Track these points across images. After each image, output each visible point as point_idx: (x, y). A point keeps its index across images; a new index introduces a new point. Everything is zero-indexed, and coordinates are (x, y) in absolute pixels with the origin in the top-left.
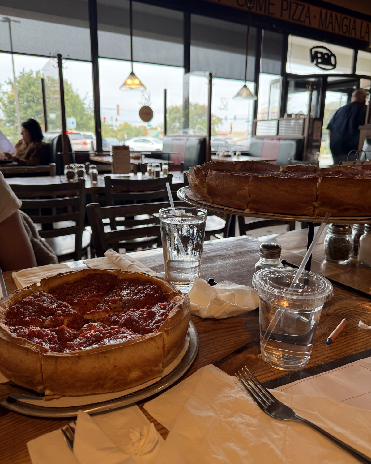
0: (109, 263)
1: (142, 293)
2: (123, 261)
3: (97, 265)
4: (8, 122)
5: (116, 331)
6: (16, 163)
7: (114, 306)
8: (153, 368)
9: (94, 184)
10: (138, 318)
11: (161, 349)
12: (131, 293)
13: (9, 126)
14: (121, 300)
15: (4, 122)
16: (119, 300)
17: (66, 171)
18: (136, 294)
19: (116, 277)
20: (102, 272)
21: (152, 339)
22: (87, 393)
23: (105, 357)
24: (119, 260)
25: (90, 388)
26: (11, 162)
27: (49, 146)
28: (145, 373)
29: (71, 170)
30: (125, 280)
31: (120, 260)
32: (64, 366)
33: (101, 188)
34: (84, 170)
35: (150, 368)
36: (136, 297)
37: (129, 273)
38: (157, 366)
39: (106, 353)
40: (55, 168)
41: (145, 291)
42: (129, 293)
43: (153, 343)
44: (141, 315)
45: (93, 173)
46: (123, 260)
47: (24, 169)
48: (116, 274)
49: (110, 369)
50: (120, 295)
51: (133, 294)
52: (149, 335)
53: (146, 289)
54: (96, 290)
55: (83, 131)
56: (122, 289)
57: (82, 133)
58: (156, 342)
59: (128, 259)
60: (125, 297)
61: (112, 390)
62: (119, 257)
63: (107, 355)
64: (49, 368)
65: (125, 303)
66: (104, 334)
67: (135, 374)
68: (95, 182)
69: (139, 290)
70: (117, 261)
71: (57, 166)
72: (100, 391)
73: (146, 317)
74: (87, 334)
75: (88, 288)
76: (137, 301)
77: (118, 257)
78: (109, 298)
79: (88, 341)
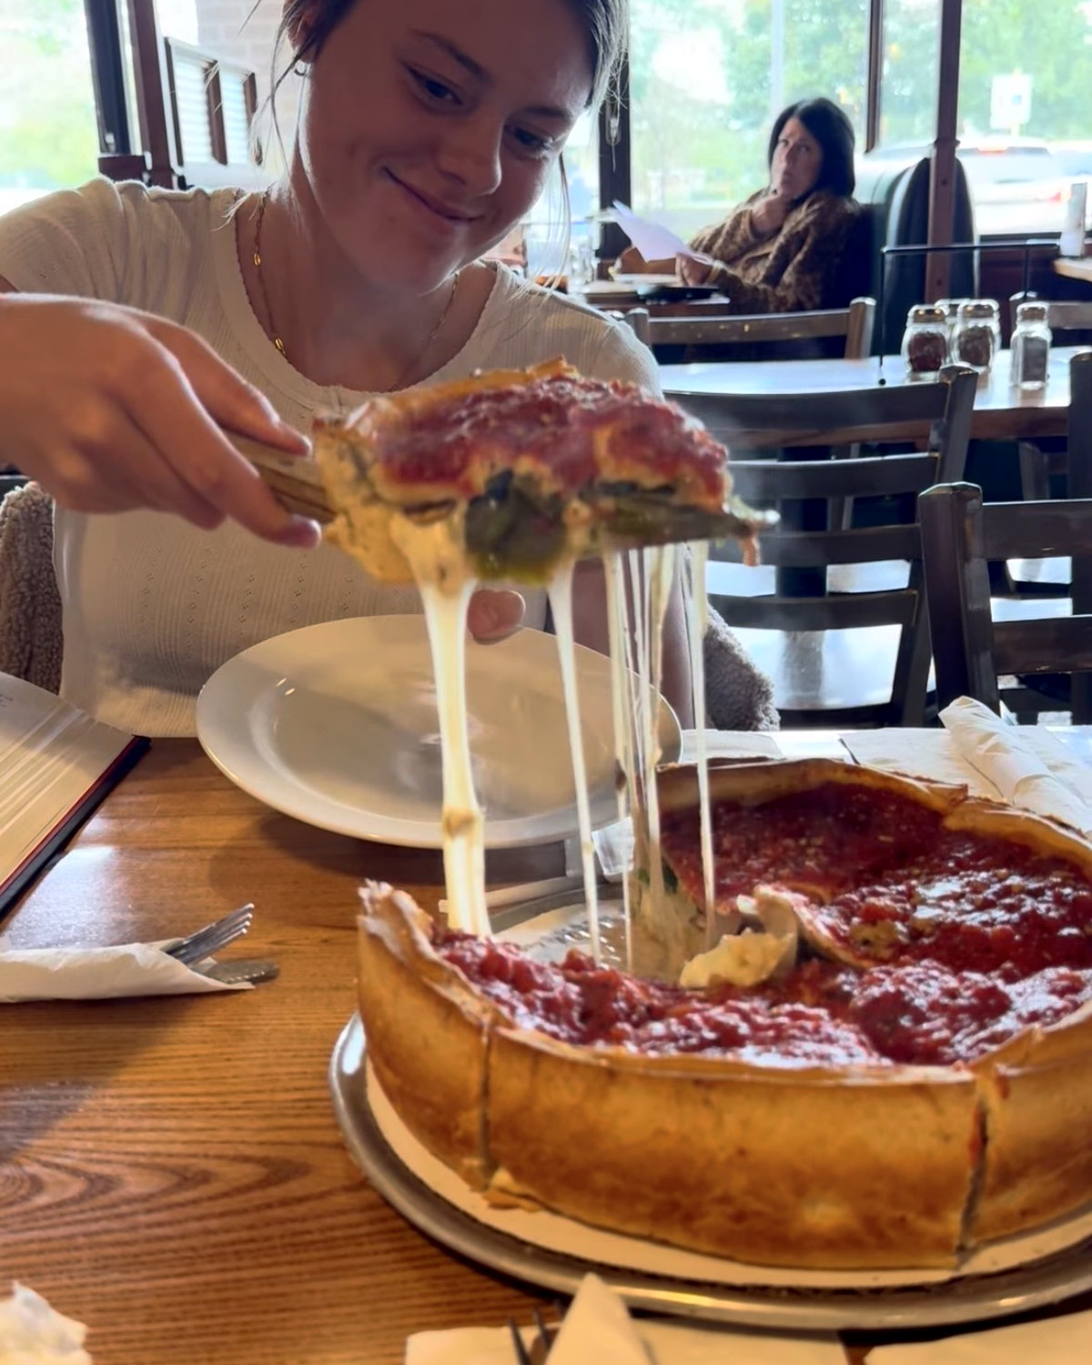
0: (947, 758)
1: (1010, 909)
2: (1004, 755)
3: (892, 758)
4: (737, 116)
5: (802, 1028)
6: (720, 300)
7: (868, 932)
8: (911, 1216)
9: (1027, 395)
10: (935, 1006)
11: (958, 1150)
12: (962, 895)
13: (739, 131)
14: (905, 918)
15: (719, 113)
16: (895, 916)
17: (911, 331)
18: (986, 905)
19: (937, 816)
20: (880, 784)
21: (920, 1089)
22: (632, 1228)
23: (707, 1102)
24: (987, 751)
25: (642, 1208)
26: (706, 294)
27: (869, 220)
28: (871, 1222)
29: (931, 328)
30: (968, 835)
31: (996, 748)
32: (561, 1095)
33: (1054, 415)
34: (994, 325)
35: (898, 1213)
36: (974, 919)
37: (993, 808)
38: (932, 1212)
39: (710, 1085)
40: (870, 319)
41: (1029, 904)
42: (957, 897)
43: (921, 1108)
44: (952, 994)
45: (1028, 340)
46: (1007, 751)
47: (737, 327)
48: (938, 804)
49: (722, 1157)
50: (910, 895)
51: (972, 902)
52: (916, 1073)
53: (1036, 894)
54: (825, 854)
55: (1063, 133)
56: (934, 872)
57: (1054, 146)
58: (939, 1111)
59: (1038, 753)
60: (932, 906)
61: (725, 1248)
62: (995, 738)
63: (714, 1097)
64: (512, 1083)
65: (916, 934)
66: (756, 1027)
67: (824, 1215)
68: (1031, 385)
69: (1007, 891)
70: (982, 752)
71: (878, 307)
72: (677, 1236)
73: (963, 1009)
74: (695, 1011)
75: (797, 841)
76: (973, 935)
77: (990, 735)
78: (863, 898)
79: (687, 1037)
